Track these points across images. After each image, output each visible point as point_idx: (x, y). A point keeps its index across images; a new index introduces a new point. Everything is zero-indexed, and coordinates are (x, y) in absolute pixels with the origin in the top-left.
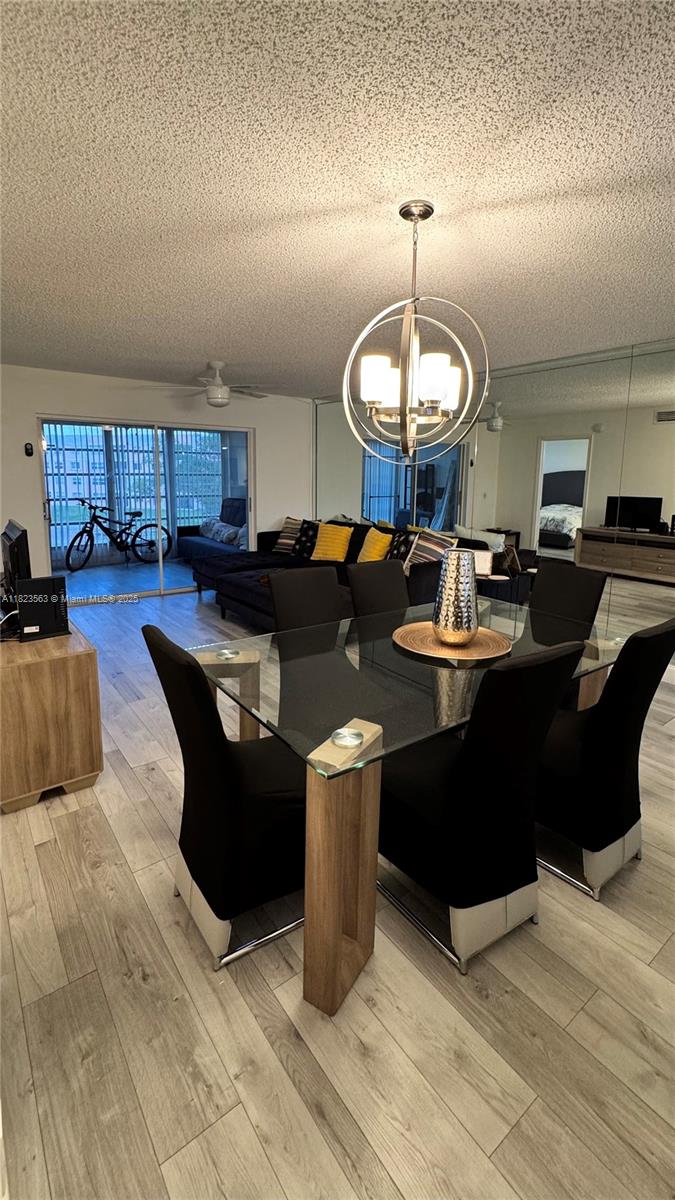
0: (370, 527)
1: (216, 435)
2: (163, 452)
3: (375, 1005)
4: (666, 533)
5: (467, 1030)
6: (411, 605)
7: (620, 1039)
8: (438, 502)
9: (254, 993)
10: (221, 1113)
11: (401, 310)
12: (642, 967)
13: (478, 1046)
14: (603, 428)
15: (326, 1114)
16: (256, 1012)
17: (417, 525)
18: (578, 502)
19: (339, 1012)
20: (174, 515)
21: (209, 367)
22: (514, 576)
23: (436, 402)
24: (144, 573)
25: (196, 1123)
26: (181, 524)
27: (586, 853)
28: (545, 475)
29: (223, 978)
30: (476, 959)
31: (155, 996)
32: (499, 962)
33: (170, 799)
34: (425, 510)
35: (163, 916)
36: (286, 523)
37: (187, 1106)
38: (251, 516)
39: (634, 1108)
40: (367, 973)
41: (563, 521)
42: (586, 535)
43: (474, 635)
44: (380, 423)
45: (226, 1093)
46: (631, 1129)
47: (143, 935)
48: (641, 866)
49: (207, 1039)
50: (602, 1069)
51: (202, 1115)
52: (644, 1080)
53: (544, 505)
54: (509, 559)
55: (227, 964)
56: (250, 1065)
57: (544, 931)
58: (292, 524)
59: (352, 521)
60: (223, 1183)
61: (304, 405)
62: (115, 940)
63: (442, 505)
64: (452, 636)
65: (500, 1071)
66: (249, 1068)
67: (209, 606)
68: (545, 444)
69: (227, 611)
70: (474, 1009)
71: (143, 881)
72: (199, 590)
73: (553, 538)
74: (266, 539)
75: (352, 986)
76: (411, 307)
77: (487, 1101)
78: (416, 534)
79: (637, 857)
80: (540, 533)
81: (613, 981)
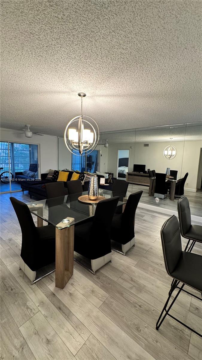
0: (73, 172)
1: (27, 145)
2: (10, 150)
3: (73, 285)
4: (146, 173)
5: (95, 286)
6: (83, 191)
7: (127, 281)
8: (92, 165)
9: (43, 288)
10: (34, 314)
11: (78, 118)
12: (133, 267)
13: (97, 288)
14: (132, 147)
15: (61, 309)
16: (43, 292)
17: (87, 172)
18: (127, 166)
19: (65, 288)
20: (14, 169)
21: (26, 126)
22: (110, 184)
23: (87, 141)
24: (5, 186)
25: (28, 317)
26: (16, 171)
27: (122, 245)
28: (119, 159)
29: (34, 286)
30: (97, 271)
31: (15, 293)
32: (102, 271)
33: (17, 247)
34: (89, 168)
35: (16, 275)
36: (50, 171)
37: (25, 315)
38: (39, 169)
39: (129, 293)
40: (72, 279)
41: (124, 171)
42: (129, 174)
43: (98, 197)
44: (74, 145)
45: (36, 310)
46: (128, 297)
47: (11, 280)
48: (135, 248)
49: (30, 300)
50: (123, 287)
51: (30, 316)
52: (131, 288)
53: (119, 166)
54: (109, 180)
55: (35, 283)
56: (42, 303)
57: (113, 264)
58: (52, 171)
59: (69, 171)
60: (35, 327)
61: (55, 138)
62: (2, 283)
63: (93, 166)
64: (92, 198)
65: (101, 292)
66: (42, 304)
67: (26, 195)
68: (119, 151)
69: (32, 196)
70: (96, 281)
71: (9, 268)
72: (23, 191)
73: (121, 175)
74: (44, 176)
75: (68, 282)
76: (81, 118)
77: (98, 299)
78: (86, 174)
79: (134, 246)
80: (118, 174)
81: (127, 271)
